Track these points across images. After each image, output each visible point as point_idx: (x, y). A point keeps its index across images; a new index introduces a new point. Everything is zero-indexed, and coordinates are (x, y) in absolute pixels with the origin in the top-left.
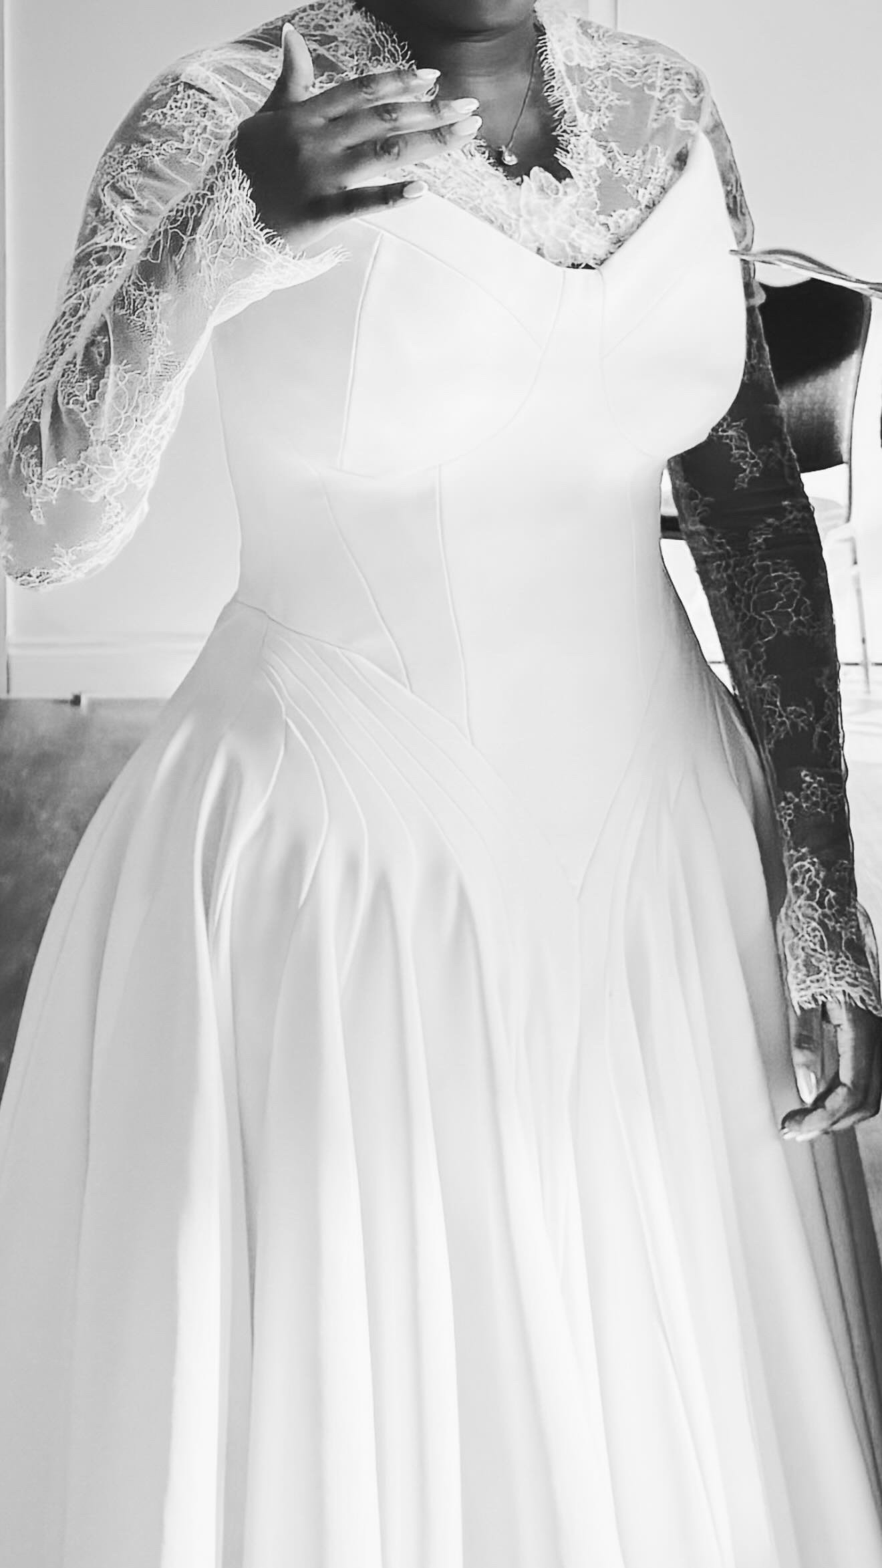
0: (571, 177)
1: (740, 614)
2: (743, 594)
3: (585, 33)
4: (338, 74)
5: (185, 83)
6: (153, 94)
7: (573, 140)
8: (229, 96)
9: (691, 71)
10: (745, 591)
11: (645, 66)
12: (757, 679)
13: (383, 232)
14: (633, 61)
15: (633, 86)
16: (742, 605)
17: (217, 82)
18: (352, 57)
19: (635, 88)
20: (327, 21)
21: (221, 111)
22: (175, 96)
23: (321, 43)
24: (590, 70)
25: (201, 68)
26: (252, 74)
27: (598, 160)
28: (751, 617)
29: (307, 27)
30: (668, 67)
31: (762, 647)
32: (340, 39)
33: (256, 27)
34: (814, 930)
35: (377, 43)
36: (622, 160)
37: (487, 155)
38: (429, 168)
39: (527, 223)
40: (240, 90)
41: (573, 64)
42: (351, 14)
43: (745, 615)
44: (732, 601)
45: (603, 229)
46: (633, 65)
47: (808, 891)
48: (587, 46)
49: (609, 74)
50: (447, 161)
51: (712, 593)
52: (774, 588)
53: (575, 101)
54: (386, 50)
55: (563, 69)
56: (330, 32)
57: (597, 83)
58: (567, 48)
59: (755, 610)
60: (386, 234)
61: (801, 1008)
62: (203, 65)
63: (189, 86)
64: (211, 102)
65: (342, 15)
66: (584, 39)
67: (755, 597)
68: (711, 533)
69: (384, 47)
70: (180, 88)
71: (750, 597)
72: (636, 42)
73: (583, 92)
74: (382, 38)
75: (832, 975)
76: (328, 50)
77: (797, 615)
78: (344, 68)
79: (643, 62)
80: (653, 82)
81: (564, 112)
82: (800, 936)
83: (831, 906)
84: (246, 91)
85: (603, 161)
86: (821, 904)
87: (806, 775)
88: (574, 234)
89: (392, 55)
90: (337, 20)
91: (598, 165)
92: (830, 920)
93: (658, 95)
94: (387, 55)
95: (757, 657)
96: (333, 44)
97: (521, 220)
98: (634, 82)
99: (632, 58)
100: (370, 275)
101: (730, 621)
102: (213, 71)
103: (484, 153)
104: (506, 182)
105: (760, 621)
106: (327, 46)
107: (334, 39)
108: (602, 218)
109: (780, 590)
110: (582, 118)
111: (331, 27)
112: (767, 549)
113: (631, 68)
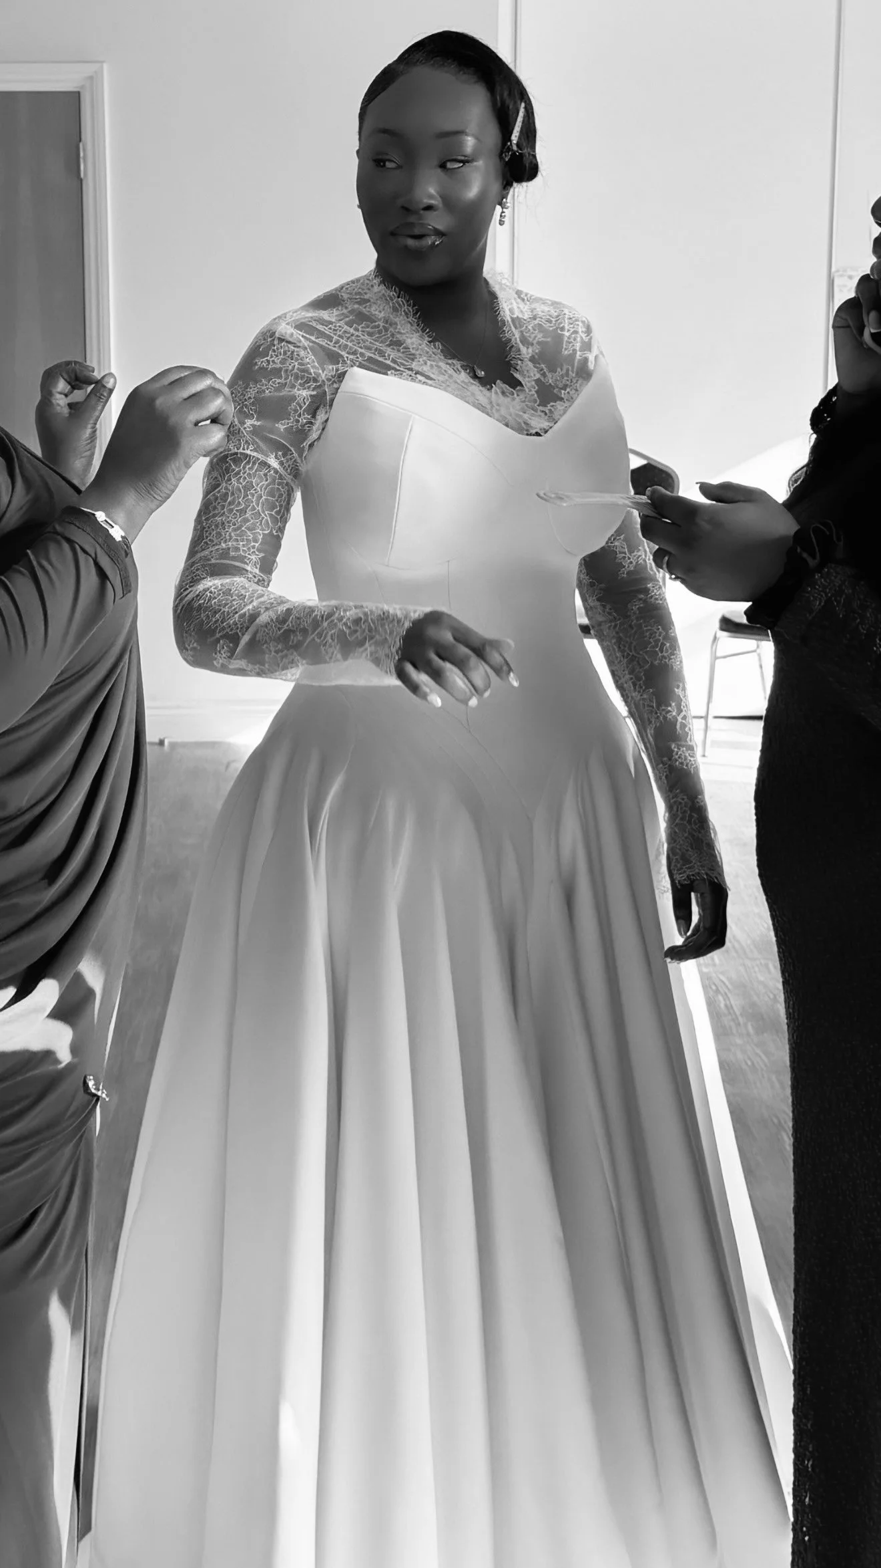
0: (522, 385)
1: (625, 654)
2: (627, 642)
3: (519, 297)
4: (372, 323)
5: (279, 338)
6: (259, 346)
7: (519, 362)
8: (306, 344)
9: (584, 319)
10: (628, 639)
11: (557, 316)
12: (639, 692)
13: (413, 415)
14: (550, 313)
15: (551, 329)
16: (626, 649)
17: (298, 336)
18: (380, 312)
19: (552, 330)
20: (363, 290)
21: (302, 353)
22: (273, 348)
23: (359, 303)
24: (525, 320)
25: (288, 327)
26: (320, 327)
27: (535, 375)
28: (633, 655)
29: (351, 294)
30: (571, 317)
31: (641, 673)
32: (372, 300)
33: (320, 295)
34: (686, 838)
35: (397, 306)
36: (549, 375)
37: (468, 371)
38: (435, 380)
39: (498, 411)
40: (313, 338)
41: (515, 316)
42: (379, 286)
43: (628, 654)
44: (619, 647)
45: (543, 414)
46: (550, 316)
47: (681, 815)
48: (522, 305)
49: (536, 322)
50: (444, 375)
51: (605, 644)
52: (646, 637)
53: (518, 340)
54: (403, 310)
55: (510, 320)
56: (366, 297)
57: (530, 327)
58: (510, 307)
59: (635, 650)
60: (417, 417)
61: (681, 885)
62: (288, 324)
63: (281, 340)
64: (296, 349)
65: (372, 286)
66: (519, 300)
67: (634, 643)
68: (604, 606)
69: (401, 307)
70: (276, 342)
71: (631, 643)
72: (550, 303)
73: (522, 332)
74: (401, 303)
75: (699, 864)
76: (365, 308)
77: (662, 652)
78: (375, 319)
79: (556, 314)
80: (564, 326)
81: (513, 346)
82: (678, 842)
83: (696, 824)
84: (318, 338)
85: (538, 376)
86: (689, 822)
87: (675, 747)
88: (526, 416)
89: (406, 314)
90: (369, 289)
91: (535, 378)
92: (696, 832)
93: (567, 334)
94: (403, 313)
95: (639, 679)
96: (368, 304)
97: (494, 408)
98: (552, 327)
99: (549, 311)
100: (407, 441)
101: (619, 659)
102: (295, 328)
103: (466, 370)
104: (481, 388)
105: (639, 658)
106: (364, 306)
107: (369, 301)
108: (541, 408)
109: (650, 638)
110: (523, 349)
111: (366, 293)
112: (640, 613)
113: (548, 317)
